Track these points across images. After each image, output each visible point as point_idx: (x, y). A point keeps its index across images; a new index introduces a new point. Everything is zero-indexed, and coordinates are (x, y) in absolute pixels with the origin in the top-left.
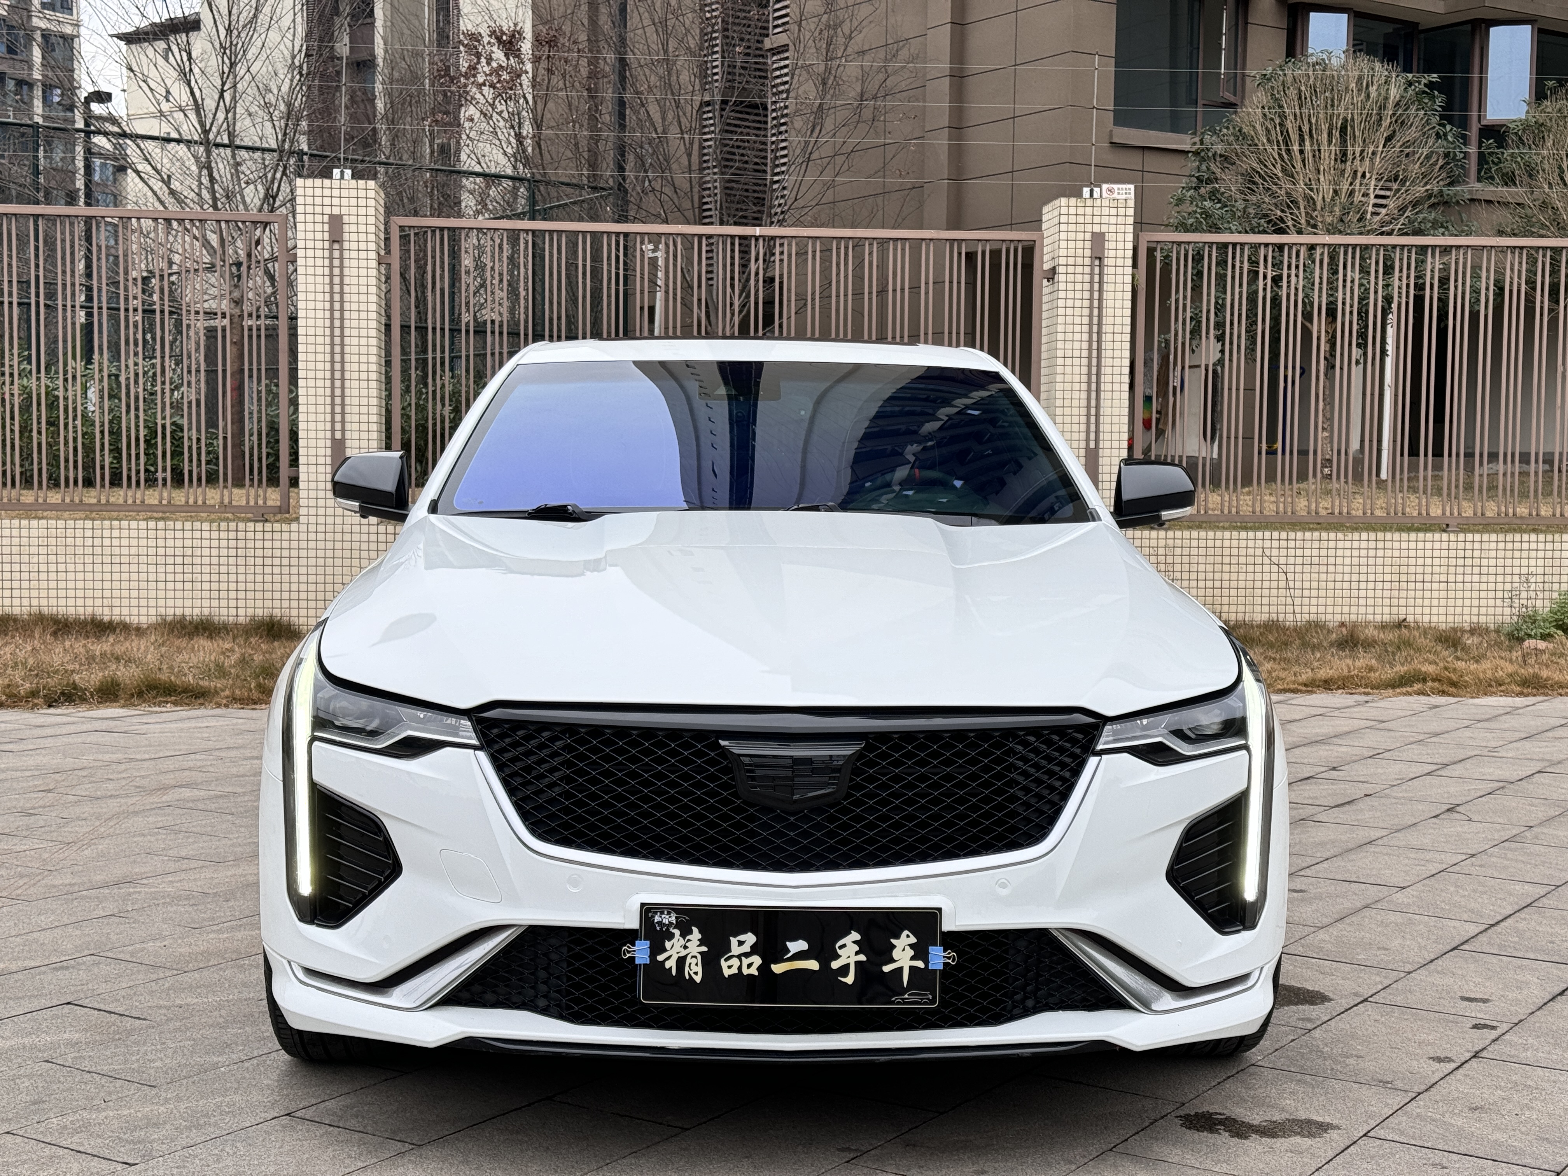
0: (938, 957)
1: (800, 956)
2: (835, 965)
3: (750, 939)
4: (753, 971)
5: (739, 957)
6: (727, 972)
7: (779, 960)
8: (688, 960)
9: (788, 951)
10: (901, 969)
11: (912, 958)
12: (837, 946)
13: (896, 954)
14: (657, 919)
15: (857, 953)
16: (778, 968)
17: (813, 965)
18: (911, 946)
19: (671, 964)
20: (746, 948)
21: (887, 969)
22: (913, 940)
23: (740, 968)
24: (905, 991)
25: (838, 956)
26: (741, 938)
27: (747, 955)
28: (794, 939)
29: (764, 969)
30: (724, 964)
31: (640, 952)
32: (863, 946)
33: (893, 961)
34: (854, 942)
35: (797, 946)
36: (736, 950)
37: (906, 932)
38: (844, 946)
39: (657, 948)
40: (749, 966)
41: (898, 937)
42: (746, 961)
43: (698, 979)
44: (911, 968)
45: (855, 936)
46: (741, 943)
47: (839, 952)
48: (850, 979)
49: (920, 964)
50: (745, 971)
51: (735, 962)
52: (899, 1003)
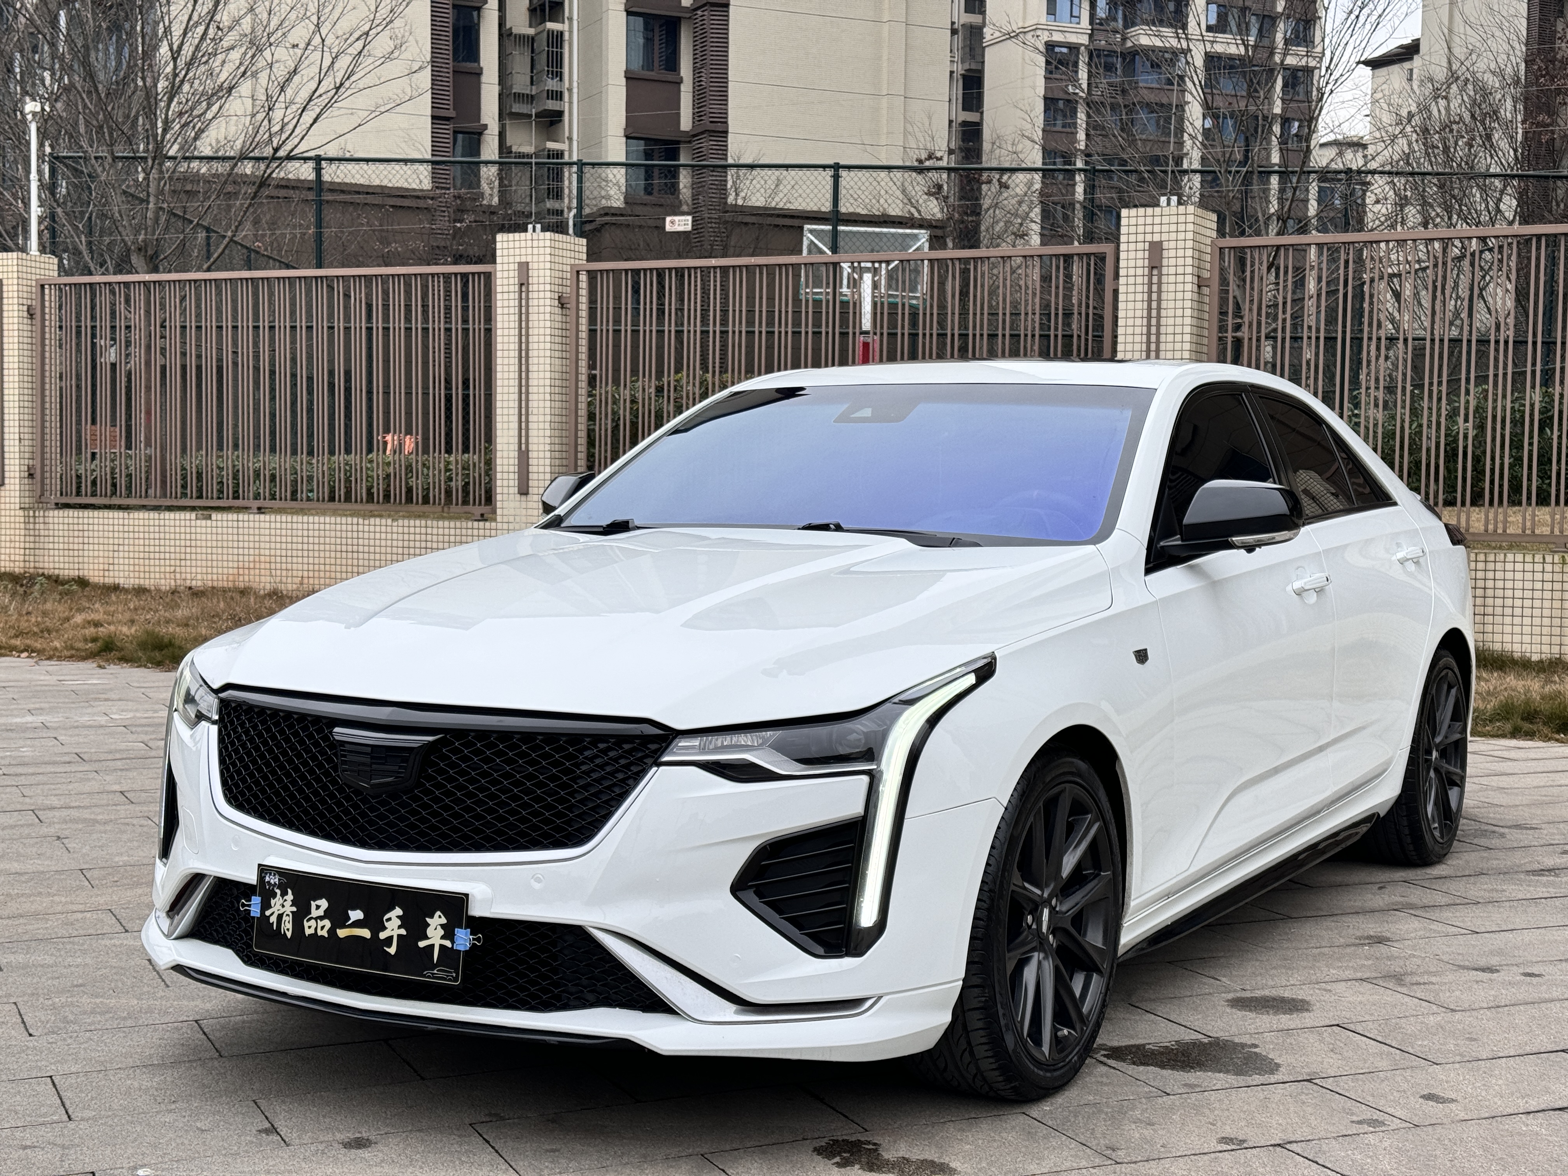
0: (464, 939)
1: (357, 924)
2: (383, 935)
3: (324, 903)
4: (324, 933)
5: (316, 919)
6: (308, 932)
7: (343, 926)
8: (284, 918)
9: (349, 919)
10: (433, 946)
11: (442, 938)
12: (386, 917)
13: (430, 932)
14: (267, 879)
15: (399, 927)
16: (342, 933)
17: (366, 933)
18: (442, 926)
19: (273, 919)
20: (321, 912)
21: (422, 944)
22: (444, 920)
23: (316, 929)
24: (434, 966)
25: (384, 928)
26: (318, 902)
27: (321, 918)
28: (354, 909)
29: (332, 931)
30: (306, 924)
31: (255, 906)
32: (404, 921)
33: (427, 938)
34: (398, 917)
35: (356, 915)
36: (315, 913)
37: (438, 913)
38: (389, 919)
39: (266, 905)
40: (323, 928)
41: (432, 917)
42: (321, 924)
43: (289, 934)
44: (441, 946)
45: (398, 911)
46: (318, 907)
47: (386, 924)
48: (392, 950)
49: (448, 943)
50: (320, 933)
51: (313, 923)
52: (429, 977)
